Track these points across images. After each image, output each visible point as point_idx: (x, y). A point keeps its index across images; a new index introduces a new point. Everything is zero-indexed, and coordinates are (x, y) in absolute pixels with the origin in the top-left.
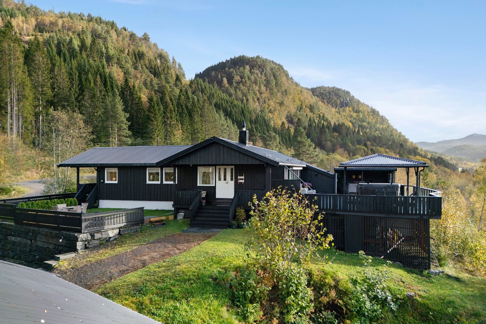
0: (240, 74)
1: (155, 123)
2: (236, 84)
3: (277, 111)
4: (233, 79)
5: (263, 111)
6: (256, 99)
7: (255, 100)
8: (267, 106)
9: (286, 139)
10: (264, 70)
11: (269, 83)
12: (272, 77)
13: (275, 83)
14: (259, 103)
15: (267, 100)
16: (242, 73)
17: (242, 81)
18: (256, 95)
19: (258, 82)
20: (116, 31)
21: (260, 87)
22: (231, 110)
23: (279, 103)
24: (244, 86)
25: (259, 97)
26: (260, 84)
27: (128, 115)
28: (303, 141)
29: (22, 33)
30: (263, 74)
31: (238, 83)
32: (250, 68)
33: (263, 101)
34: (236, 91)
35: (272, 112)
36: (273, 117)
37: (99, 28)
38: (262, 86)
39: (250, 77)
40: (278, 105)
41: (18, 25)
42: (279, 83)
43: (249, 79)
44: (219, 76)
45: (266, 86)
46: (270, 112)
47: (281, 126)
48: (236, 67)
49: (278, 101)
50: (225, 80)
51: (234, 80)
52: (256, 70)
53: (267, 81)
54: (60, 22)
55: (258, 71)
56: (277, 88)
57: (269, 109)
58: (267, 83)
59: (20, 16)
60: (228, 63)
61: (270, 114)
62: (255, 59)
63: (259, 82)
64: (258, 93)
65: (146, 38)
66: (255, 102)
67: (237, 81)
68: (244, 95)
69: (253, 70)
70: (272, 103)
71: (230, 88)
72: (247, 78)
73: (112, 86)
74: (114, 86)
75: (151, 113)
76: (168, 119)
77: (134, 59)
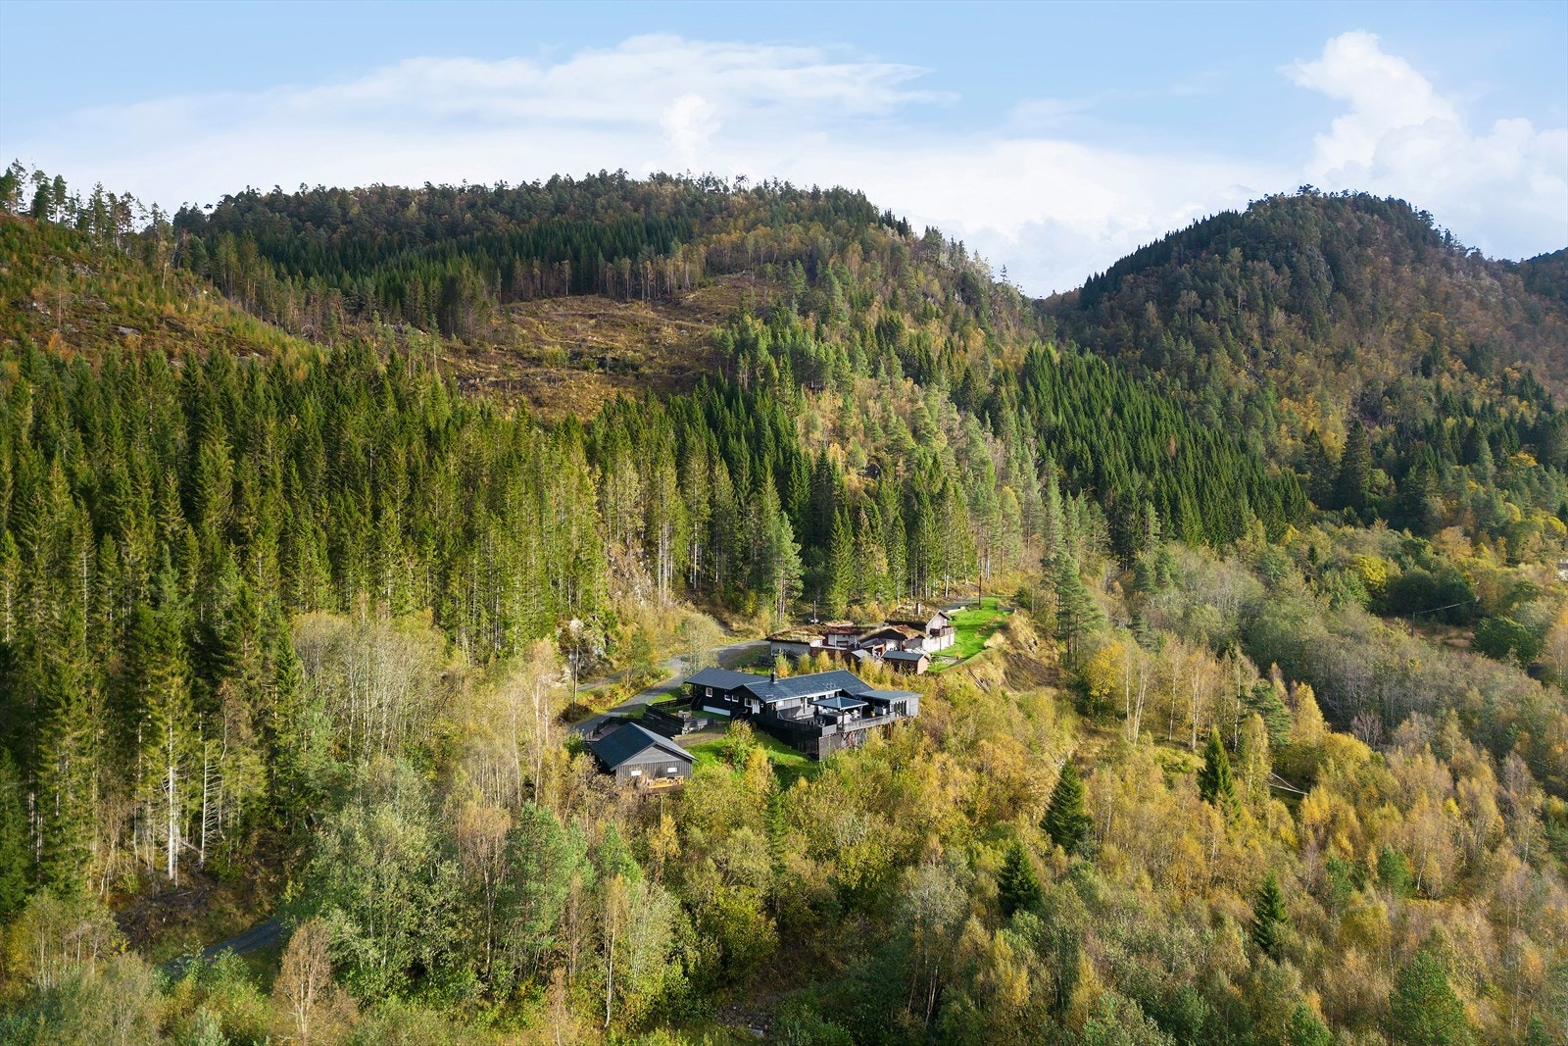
0: (1202, 285)
2: (1184, 318)
3: (1319, 386)
4: (1176, 303)
5: (1257, 396)
6: (1245, 356)
7: (1241, 359)
8: (1283, 373)
10: (1294, 252)
16: (1210, 280)
17: (1204, 306)
18: (1248, 343)
19: (1260, 301)
24: (1207, 322)
29: (682, 286)
31: (1190, 314)
32: (1243, 256)
35: (1299, 393)
36: (1289, 411)
38: (1275, 310)
39: (1232, 290)
43: (1228, 295)
47: (1307, 442)
51: (1179, 307)
52: (1264, 260)
55: (1268, 262)
57: (1287, 384)
63: (1266, 298)
66: (1241, 366)
67: (1187, 310)
69: (1250, 263)
71: (1162, 334)
72: (1222, 293)
73: (799, 470)
74: (803, 469)
75: (834, 540)
76: (861, 545)
77: (875, 345)
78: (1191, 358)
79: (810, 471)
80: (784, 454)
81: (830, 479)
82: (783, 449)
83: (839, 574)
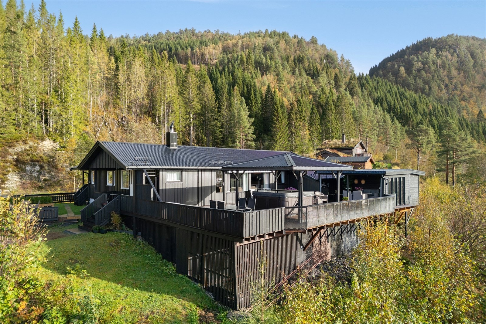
0: (422, 60)
1: (278, 126)
2: (417, 72)
3: (475, 98)
4: (412, 67)
5: (452, 99)
6: (443, 87)
7: (441, 87)
8: (459, 93)
9: (478, 132)
10: (457, 49)
11: (463, 65)
12: (469, 56)
13: (472, 64)
14: (448, 90)
15: (460, 86)
16: (426, 58)
17: (424, 68)
18: (443, 82)
19: (447, 66)
20: (285, 40)
21: (450, 71)
22: (395, 102)
23: (478, 87)
24: (426, 73)
25: (447, 82)
26: (449, 68)
27: (252, 120)
28: (450, 135)
29: (212, 58)
30: (455, 54)
31: (419, 71)
32: (437, 51)
33: (454, 87)
34: (415, 80)
35: (467, 100)
36: (466, 105)
37: (271, 42)
38: (453, 69)
39: (435, 61)
40: (477, 90)
41: (209, 52)
42: (480, 62)
43: (434, 63)
44: (396, 66)
45: (459, 69)
46: (464, 99)
47: (478, 115)
48: (419, 53)
49: (476, 85)
50: (402, 69)
51: (414, 68)
52: (446, 52)
53: (461, 63)
54: (240, 43)
55: (448, 52)
56: (476, 69)
57: (461, 97)
58: (461, 64)
59: (211, 44)
60: (409, 50)
61: (463, 102)
62: (444, 39)
63: (449, 65)
64: (446, 79)
65: (314, 41)
66: (441, 90)
67: (418, 69)
68: (426, 82)
69: (440, 53)
70: (467, 89)
71: (408, 78)
72: (431, 63)
73: (255, 94)
74: (257, 94)
75: (275, 116)
76: (293, 120)
77: (293, 64)
78: (422, 86)
79: (262, 97)
80: (247, 88)
81: (273, 99)
82: (247, 85)
83: (278, 137)
